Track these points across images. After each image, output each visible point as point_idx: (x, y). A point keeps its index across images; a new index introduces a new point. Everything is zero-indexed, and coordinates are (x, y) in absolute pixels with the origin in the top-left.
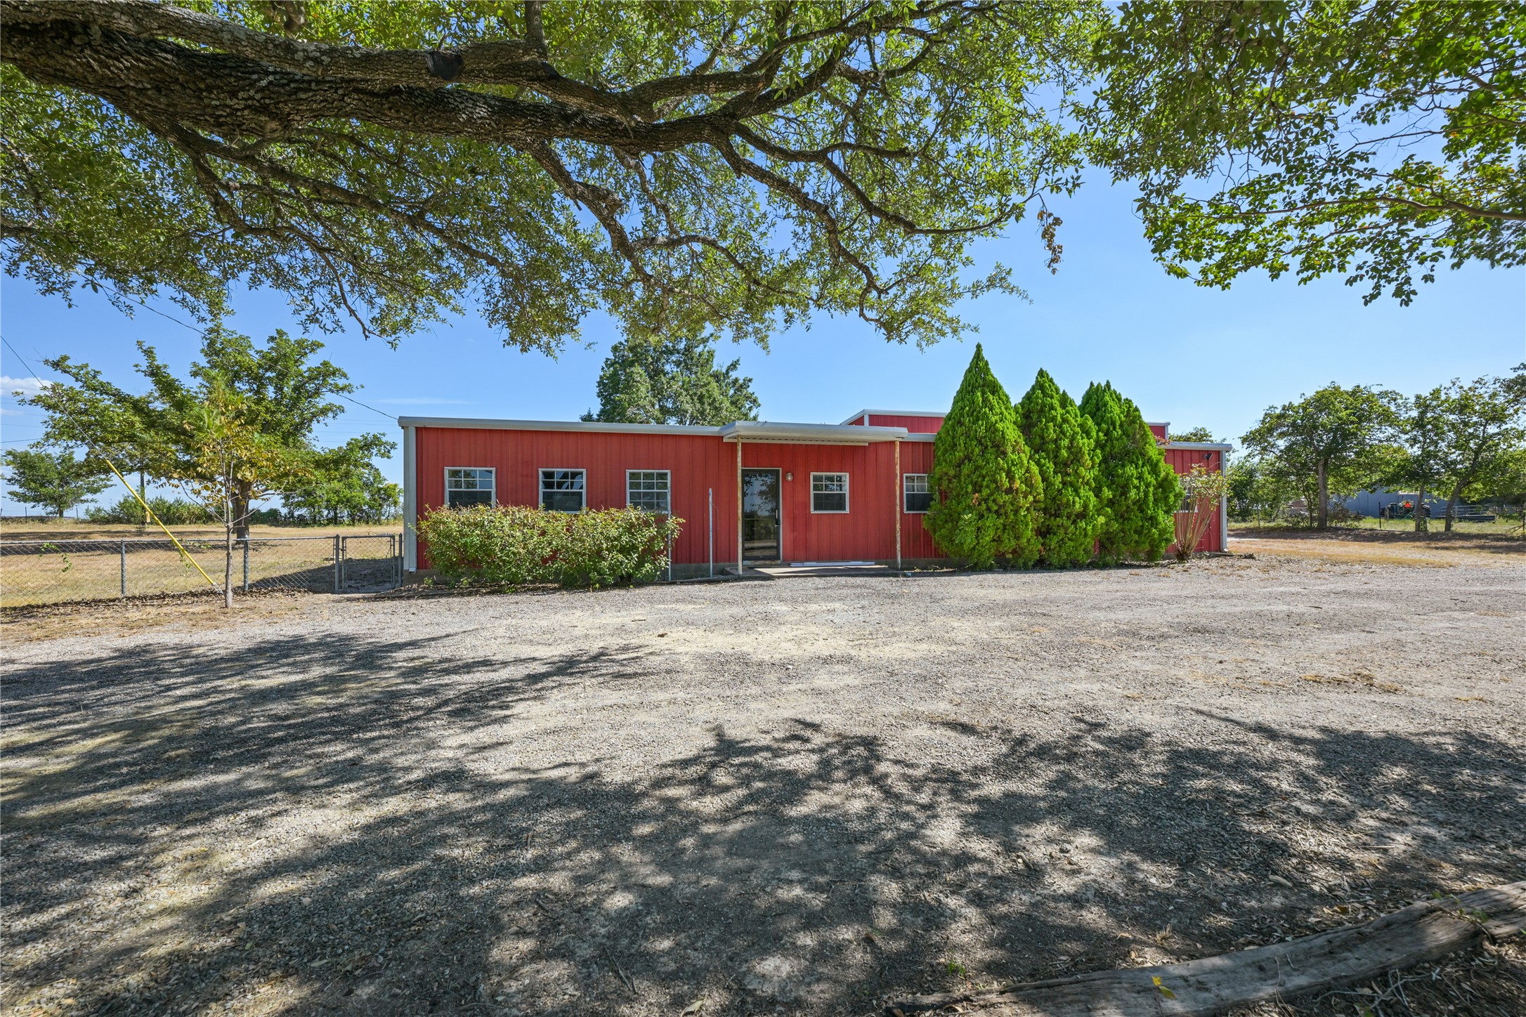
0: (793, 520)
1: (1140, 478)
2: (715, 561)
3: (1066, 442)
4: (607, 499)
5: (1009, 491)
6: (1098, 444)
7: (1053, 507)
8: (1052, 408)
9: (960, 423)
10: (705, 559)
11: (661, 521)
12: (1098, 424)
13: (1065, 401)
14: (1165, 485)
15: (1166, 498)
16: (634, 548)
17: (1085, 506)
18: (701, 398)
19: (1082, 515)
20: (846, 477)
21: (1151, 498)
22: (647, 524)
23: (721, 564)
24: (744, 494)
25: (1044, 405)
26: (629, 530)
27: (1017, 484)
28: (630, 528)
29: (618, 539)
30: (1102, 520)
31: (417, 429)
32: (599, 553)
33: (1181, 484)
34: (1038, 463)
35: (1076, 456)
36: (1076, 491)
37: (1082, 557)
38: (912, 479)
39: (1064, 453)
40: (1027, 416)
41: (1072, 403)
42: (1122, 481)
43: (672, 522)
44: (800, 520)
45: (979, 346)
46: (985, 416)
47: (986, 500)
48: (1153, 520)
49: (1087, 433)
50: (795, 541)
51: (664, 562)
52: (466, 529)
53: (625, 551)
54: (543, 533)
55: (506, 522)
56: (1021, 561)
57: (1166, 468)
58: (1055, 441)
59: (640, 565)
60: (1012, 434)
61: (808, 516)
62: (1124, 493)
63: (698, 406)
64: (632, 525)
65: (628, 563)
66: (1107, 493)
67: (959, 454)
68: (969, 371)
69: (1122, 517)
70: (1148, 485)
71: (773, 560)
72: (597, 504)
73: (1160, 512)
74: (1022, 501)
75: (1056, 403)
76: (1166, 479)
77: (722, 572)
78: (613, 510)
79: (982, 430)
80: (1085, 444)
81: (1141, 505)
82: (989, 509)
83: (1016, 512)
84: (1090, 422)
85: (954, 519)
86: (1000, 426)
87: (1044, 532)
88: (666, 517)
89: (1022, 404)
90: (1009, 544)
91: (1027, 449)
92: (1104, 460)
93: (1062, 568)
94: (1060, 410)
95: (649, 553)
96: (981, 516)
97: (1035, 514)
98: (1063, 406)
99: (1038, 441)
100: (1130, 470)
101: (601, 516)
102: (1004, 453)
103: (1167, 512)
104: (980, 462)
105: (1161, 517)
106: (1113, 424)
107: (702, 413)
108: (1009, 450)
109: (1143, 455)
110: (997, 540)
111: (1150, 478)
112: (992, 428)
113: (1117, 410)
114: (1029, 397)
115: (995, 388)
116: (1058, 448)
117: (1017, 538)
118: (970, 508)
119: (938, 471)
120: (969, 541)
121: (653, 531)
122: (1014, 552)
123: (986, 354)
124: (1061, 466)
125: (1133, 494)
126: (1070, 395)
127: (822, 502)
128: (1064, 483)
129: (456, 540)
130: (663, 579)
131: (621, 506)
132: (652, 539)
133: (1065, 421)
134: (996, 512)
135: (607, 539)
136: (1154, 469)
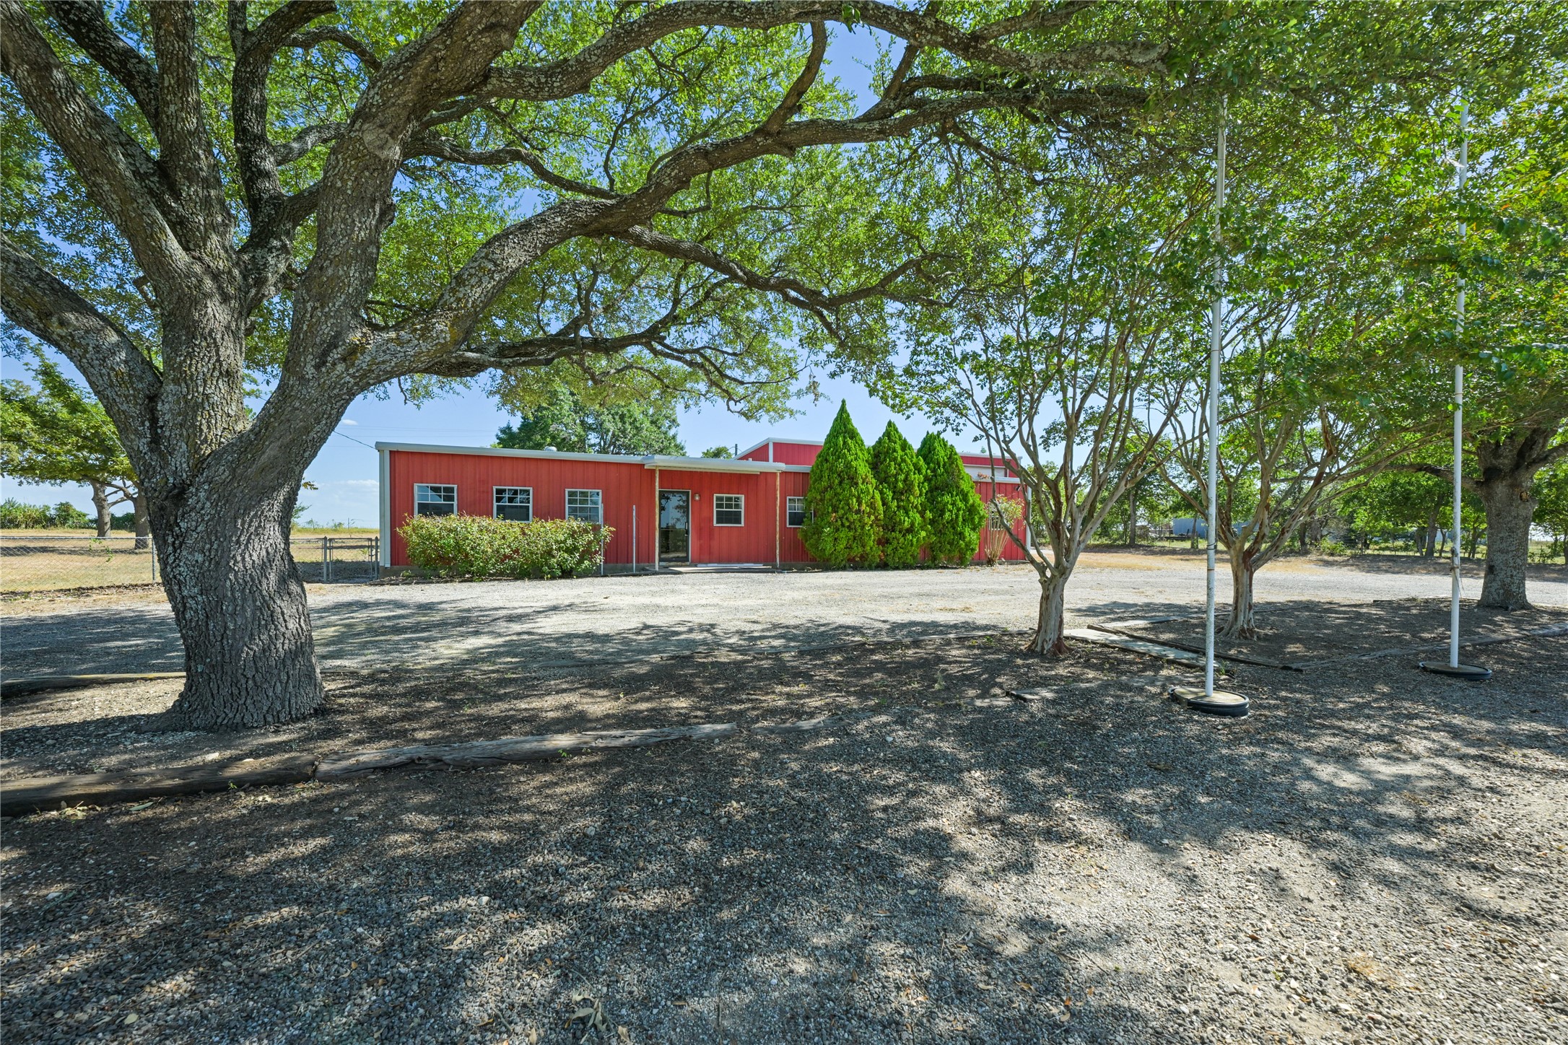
0: (700, 531)
1: (954, 504)
2: (638, 561)
3: (902, 477)
4: (551, 511)
5: (858, 512)
6: (927, 479)
7: (890, 525)
8: (895, 451)
9: (827, 461)
10: (629, 560)
11: (596, 529)
12: (928, 464)
13: (905, 445)
14: (972, 510)
15: (973, 519)
16: (576, 549)
17: (912, 524)
18: (622, 417)
19: (910, 530)
20: (742, 497)
21: (960, 519)
22: (586, 531)
23: (642, 565)
24: (662, 509)
25: (889, 448)
26: (572, 536)
27: (863, 507)
28: (573, 534)
29: (564, 542)
30: (923, 534)
31: (391, 452)
32: (549, 553)
33: (985, 510)
34: (881, 493)
35: (909, 488)
36: (907, 513)
37: (910, 560)
38: (794, 501)
39: (900, 485)
40: (877, 456)
41: (910, 447)
42: (940, 506)
43: (605, 531)
44: (705, 531)
45: (844, 402)
46: (844, 456)
47: (841, 518)
48: (961, 535)
49: (919, 471)
50: (701, 548)
51: (599, 559)
52: (444, 533)
53: (567, 551)
54: (504, 538)
55: (475, 528)
56: (866, 564)
57: (974, 498)
58: (895, 476)
59: (580, 562)
60: (863, 469)
61: (712, 528)
62: (942, 515)
63: (620, 425)
64: (575, 532)
65: (571, 561)
66: (929, 515)
67: (824, 484)
68: (836, 420)
69: (939, 533)
70: (959, 510)
71: (683, 561)
72: (544, 514)
73: (967, 529)
74: (866, 520)
75: (898, 447)
76: (973, 505)
77: (644, 569)
78: (558, 521)
79: (841, 466)
80: (916, 478)
81: (953, 523)
82: (843, 525)
83: (863, 528)
84: (922, 462)
85: (818, 531)
86: (854, 463)
87: (883, 542)
88: (600, 527)
89: (874, 447)
90: (857, 551)
91: (874, 481)
92: (931, 491)
93: (897, 568)
94: (900, 453)
95: (587, 553)
96: (837, 530)
97: (876, 529)
98: (904, 448)
99: (883, 475)
100: (947, 498)
101: (549, 525)
102: (857, 484)
103: (974, 529)
104: (839, 490)
105: (967, 531)
106: (938, 464)
107: (623, 432)
108: (860, 481)
109: (958, 487)
110: (849, 547)
111: (961, 505)
112: (848, 465)
113: (942, 453)
114: (880, 442)
115: (853, 435)
116: (897, 480)
117: (863, 546)
118: (830, 524)
119: (809, 496)
120: (829, 547)
121: (592, 537)
122: (862, 557)
123: (848, 408)
124: (898, 494)
125: (947, 515)
126: (910, 441)
127: (723, 517)
128: (898, 507)
129: (435, 540)
130: (596, 573)
131: (563, 518)
132: (590, 543)
133: (903, 460)
134: (849, 527)
135: (557, 542)
136: (965, 498)
